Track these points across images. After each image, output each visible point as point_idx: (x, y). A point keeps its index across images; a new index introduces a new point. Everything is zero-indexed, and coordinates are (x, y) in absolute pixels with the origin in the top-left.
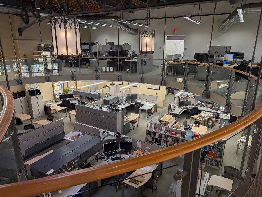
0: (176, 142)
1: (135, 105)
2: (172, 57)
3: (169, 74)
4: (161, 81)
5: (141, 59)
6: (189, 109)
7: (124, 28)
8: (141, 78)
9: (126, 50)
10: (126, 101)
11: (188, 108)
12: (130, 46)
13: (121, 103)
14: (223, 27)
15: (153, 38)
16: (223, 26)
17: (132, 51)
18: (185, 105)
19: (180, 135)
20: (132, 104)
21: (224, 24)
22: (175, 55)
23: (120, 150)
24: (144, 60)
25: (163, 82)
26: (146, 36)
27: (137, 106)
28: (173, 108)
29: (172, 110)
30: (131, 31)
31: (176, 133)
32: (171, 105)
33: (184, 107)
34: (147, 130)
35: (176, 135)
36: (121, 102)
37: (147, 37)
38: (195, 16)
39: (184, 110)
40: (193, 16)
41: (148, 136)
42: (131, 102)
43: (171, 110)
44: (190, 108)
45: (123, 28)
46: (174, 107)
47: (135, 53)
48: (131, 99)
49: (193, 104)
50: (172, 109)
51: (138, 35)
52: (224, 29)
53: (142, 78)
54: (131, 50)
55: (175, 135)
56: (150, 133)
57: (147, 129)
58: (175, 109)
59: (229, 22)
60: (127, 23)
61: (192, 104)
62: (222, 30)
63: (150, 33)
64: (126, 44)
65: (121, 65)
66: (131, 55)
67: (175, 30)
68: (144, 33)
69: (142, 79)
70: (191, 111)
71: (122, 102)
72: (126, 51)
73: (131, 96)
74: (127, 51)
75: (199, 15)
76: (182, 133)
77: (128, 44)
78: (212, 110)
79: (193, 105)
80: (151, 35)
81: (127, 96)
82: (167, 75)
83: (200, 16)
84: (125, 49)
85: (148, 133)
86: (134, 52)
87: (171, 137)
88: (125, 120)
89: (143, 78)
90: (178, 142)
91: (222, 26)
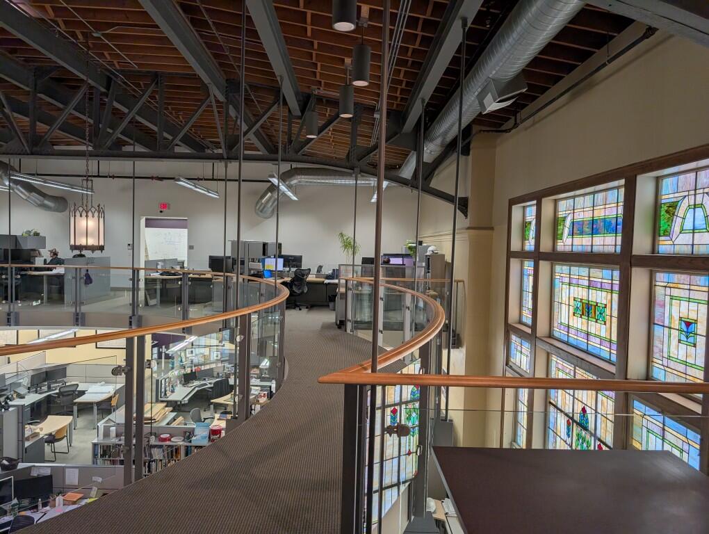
0: (172, 457)
1: (59, 397)
2: (157, 264)
3: (152, 302)
4: (131, 318)
5: (76, 269)
6: (209, 386)
7: (26, 193)
8: (77, 314)
9: (29, 247)
10: (29, 388)
11: (206, 384)
12: (44, 238)
13: (15, 396)
14: (262, 207)
15: (101, 220)
16: (262, 203)
17: (51, 251)
18: (199, 379)
19: (180, 439)
20: (49, 396)
21: (263, 201)
22: (164, 261)
23: (15, 501)
24: (83, 273)
25: (134, 321)
26: (84, 214)
27: (65, 398)
28: (167, 389)
29: (165, 394)
30: (46, 202)
31: (172, 436)
32: (163, 381)
33: (196, 383)
34: (95, 445)
35: (172, 439)
36: (12, 392)
37: (87, 216)
38: (206, 180)
39: (197, 389)
40: (201, 180)
41: (100, 461)
42: (45, 388)
43: (163, 395)
44: (210, 383)
45: (22, 192)
46: (173, 387)
47: (59, 257)
48: (45, 381)
49: (218, 374)
50: (166, 391)
51: (67, 212)
52: (265, 209)
53: (80, 315)
54: (45, 248)
55: (170, 440)
56: (104, 451)
57: (95, 441)
58: (173, 392)
59: (270, 198)
60: (35, 182)
61: (215, 374)
62: (261, 212)
63: (93, 210)
64: (30, 232)
65: (16, 287)
66: (45, 260)
67: (164, 206)
68: (81, 209)
69: (79, 317)
70: (213, 391)
71: (15, 392)
72: (32, 252)
73: (46, 372)
74: (34, 250)
75: (213, 179)
76: (185, 432)
77: (37, 234)
78: (261, 381)
79: (218, 377)
80: (96, 214)
81: (31, 373)
82: (147, 304)
83: (215, 180)
84: (27, 245)
85: (100, 452)
86: (55, 254)
87: (161, 447)
88: (27, 433)
89: (82, 313)
90: (177, 457)
91: (260, 204)
